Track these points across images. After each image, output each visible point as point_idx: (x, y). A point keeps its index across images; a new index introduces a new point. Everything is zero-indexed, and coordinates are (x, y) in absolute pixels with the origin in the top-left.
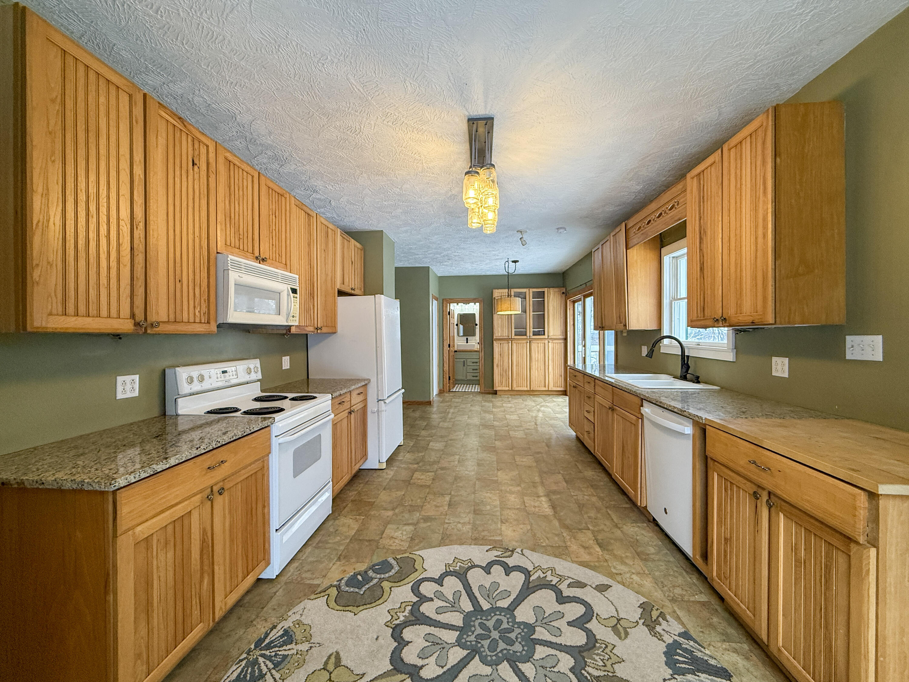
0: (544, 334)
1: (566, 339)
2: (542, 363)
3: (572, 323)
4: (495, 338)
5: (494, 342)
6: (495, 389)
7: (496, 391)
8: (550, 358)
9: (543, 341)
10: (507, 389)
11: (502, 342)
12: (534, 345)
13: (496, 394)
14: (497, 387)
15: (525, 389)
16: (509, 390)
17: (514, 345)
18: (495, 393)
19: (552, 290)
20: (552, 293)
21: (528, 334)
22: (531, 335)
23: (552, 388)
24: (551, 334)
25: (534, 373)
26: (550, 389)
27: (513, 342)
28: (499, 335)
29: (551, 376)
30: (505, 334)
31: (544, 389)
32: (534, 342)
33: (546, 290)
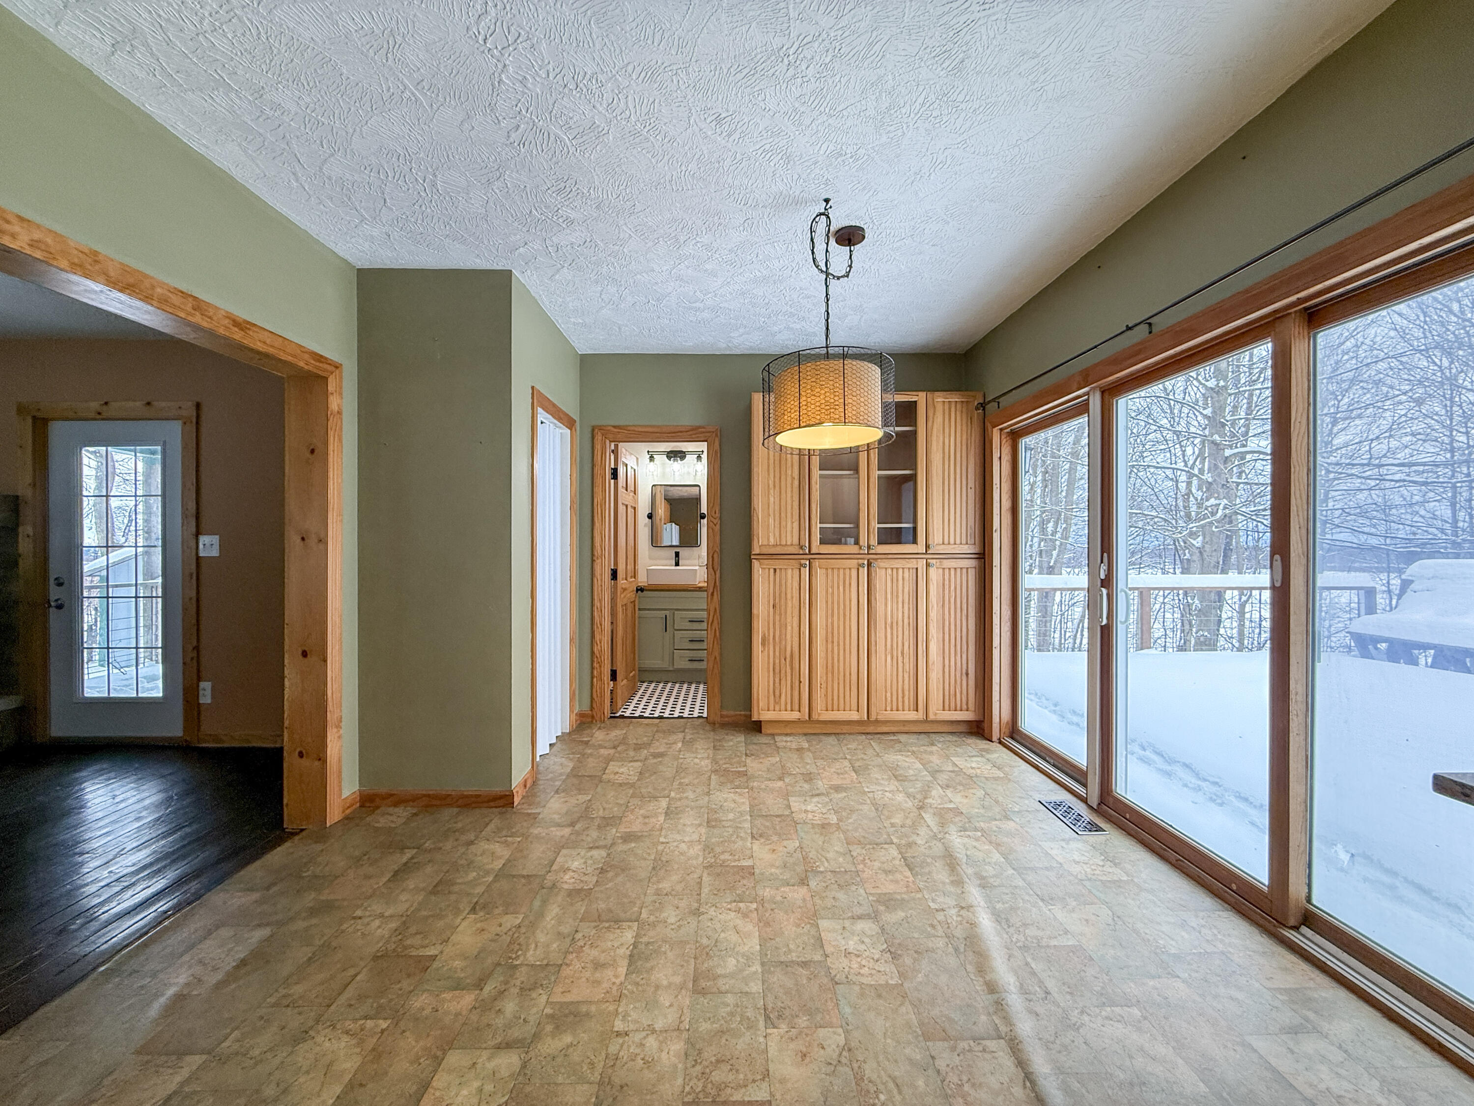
0: (915, 541)
1: (984, 557)
2: (909, 634)
3: (1007, 504)
4: (756, 550)
5: (756, 564)
6: (755, 718)
7: (760, 721)
8: (933, 614)
9: (913, 564)
10: (795, 715)
11: (778, 564)
12: (881, 576)
13: (760, 731)
14: (763, 712)
15: (854, 716)
16: (799, 722)
17: (819, 574)
18: (757, 727)
19: (940, 398)
20: (939, 407)
21: (863, 541)
22: (874, 541)
23: (938, 713)
24: (936, 538)
25: (883, 667)
26: (931, 717)
27: (816, 563)
28: (772, 541)
29: (935, 675)
30: (791, 538)
31: (912, 716)
32: (882, 564)
33: (920, 398)
